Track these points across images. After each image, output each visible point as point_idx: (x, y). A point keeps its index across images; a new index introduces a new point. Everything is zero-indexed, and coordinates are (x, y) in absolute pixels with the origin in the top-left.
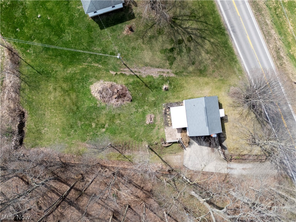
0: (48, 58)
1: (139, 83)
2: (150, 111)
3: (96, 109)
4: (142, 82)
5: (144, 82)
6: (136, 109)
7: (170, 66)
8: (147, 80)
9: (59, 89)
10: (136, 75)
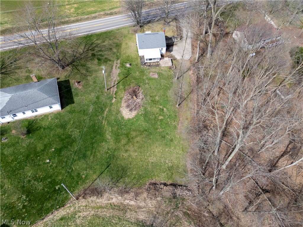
0: (94, 156)
1: (124, 82)
2: (147, 75)
3: (146, 115)
4: (123, 80)
5: (124, 79)
6: (146, 84)
7: (112, 61)
8: (122, 77)
9: (127, 147)
10: (117, 84)
